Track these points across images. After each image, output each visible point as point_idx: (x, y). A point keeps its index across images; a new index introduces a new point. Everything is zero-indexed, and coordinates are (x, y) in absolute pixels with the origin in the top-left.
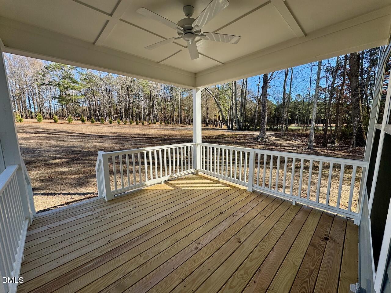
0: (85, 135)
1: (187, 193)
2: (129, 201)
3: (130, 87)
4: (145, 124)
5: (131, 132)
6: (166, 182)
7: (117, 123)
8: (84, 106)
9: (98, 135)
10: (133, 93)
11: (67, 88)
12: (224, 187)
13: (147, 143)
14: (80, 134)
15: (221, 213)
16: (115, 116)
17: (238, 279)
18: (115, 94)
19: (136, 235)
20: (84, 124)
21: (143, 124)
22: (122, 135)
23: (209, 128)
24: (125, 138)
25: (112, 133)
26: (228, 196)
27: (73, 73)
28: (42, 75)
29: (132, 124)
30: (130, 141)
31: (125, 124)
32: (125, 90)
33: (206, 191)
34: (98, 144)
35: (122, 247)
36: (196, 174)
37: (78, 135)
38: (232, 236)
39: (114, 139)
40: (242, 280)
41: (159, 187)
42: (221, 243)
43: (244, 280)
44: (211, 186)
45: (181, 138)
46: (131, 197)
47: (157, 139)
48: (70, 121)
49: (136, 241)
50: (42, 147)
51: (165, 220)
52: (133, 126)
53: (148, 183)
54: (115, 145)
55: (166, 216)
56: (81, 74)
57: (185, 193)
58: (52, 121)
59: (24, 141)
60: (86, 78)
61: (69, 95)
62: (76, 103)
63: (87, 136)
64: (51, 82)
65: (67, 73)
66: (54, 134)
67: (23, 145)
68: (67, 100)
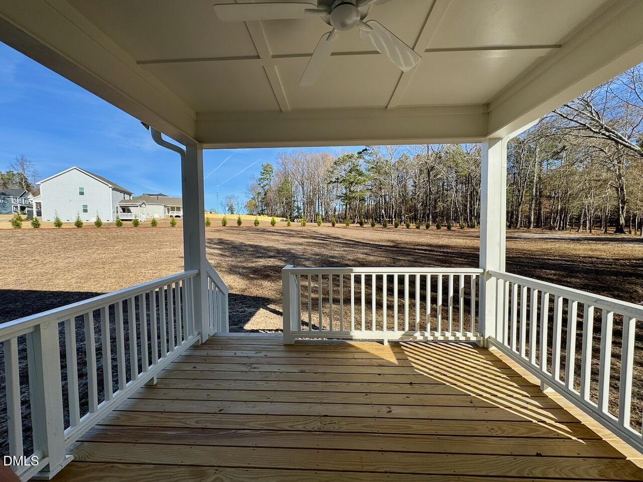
0: (354, 243)
1: (416, 386)
2: (307, 356)
3: (433, 168)
4: (452, 228)
5: (419, 241)
6: (395, 345)
7: (405, 227)
8: (370, 203)
9: (369, 244)
10: (439, 177)
11: (352, 183)
12: (548, 419)
13: (437, 260)
14: (350, 240)
16: (406, 216)
18: (410, 183)
19: (252, 425)
20: (363, 228)
21: (449, 228)
22: (403, 245)
23: (626, 237)
24: (404, 250)
25: (389, 241)
26: (538, 455)
27: (360, 163)
28: (331, 172)
29: (429, 229)
30: (410, 255)
31: (418, 228)
32: (425, 175)
33: (473, 403)
34: (362, 256)
35: (220, 433)
36: (481, 347)
37: (347, 242)
39: (386, 251)
41: (373, 349)
44: (500, 395)
45: (519, 257)
46: (317, 350)
47: (461, 255)
48: (348, 225)
49: (243, 436)
50: (305, 254)
51: (316, 425)
52: (432, 232)
53: (356, 334)
54: (384, 259)
55: (326, 416)
56: (368, 162)
57: (411, 383)
58: (331, 224)
59: (294, 247)
60: (374, 166)
61: (353, 192)
62: (360, 200)
63: (356, 244)
64: (338, 179)
65: (354, 164)
66: (324, 240)
67: (291, 251)
68: (350, 199)
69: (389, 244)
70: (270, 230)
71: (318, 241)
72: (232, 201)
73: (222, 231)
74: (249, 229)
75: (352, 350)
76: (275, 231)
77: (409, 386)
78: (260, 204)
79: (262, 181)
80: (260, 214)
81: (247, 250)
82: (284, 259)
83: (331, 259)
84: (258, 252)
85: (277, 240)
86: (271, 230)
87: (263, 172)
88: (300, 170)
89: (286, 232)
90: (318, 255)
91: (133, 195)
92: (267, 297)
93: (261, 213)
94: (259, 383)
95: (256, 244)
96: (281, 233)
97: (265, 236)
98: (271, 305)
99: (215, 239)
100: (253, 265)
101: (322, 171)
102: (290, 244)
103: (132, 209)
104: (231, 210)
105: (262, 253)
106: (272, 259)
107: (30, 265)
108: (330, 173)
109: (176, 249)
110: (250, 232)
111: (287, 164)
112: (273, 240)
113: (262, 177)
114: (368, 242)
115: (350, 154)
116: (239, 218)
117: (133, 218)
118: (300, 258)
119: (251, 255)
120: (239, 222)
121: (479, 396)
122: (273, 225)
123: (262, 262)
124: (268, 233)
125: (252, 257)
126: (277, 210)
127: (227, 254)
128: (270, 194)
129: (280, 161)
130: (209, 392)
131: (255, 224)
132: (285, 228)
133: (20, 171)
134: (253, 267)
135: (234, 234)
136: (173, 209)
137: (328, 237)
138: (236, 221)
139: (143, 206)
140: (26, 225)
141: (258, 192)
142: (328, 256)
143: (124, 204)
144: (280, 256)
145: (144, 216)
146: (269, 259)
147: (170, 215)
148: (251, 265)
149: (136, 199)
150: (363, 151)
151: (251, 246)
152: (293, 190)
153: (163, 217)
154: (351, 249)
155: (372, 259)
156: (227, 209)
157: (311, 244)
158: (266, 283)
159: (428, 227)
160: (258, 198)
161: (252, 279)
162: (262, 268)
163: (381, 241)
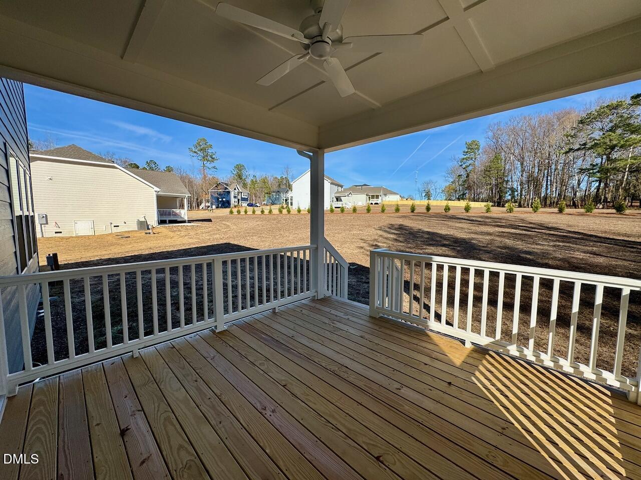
1: (453, 387)
11: (613, 147)
15: (378, 458)
17: (186, 461)
28: (572, 137)
37: (569, 234)
38: (284, 471)
40: (181, 466)
41: (447, 345)
42: (267, 445)
43: (180, 469)
48: (590, 211)
51: (334, 368)
53: (433, 324)
55: (346, 367)
57: (450, 383)
58: (556, 210)
59: (480, 237)
61: (616, 160)
63: (585, 238)
64: (585, 144)
65: (622, 117)
66: (528, 231)
67: (472, 241)
71: (519, 232)
72: (429, 187)
73: (407, 217)
74: (437, 216)
75: (425, 338)
76: (466, 218)
77: (446, 384)
78: (461, 187)
79: (465, 161)
81: (422, 237)
82: (458, 249)
84: (432, 240)
85: (462, 228)
87: (466, 150)
88: (520, 141)
89: (479, 219)
90: (507, 248)
91: (344, 187)
93: (461, 198)
94: (327, 332)
95: (435, 231)
96: (473, 221)
97: (450, 223)
99: (396, 225)
101: (556, 137)
102: (475, 233)
103: (342, 198)
104: (428, 196)
105: (437, 241)
107: (277, 237)
108: (569, 138)
109: (361, 232)
110: (436, 219)
111: (499, 136)
112: (456, 228)
113: (465, 157)
114: (611, 237)
115: (615, 102)
116: (428, 204)
117: (341, 206)
118: (480, 250)
119: (424, 241)
120: (428, 209)
121: (525, 430)
122: (467, 211)
124: (455, 220)
125: (424, 244)
127: (401, 239)
128: (473, 177)
129: (490, 134)
130: (295, 326)
131: (446, 210)
132: (481, 215)
133: (286, 176)
135: (416, 220)
136: (373, 197)
137: (538, 227)
138: (425, 207)
139: (350, 195)
140: (285, 211)
141: (458, 174)
142: (521, 250)
143: (338, 195)
144: (456, 245)
145: (350, 204)
147: (370, 202)
149: (345, 190)
151: (428, 233)
152: (506, 168)
153: (365, 205)
154: (568, 245)
155: (601, 261)
156: (424, 195)
157: (506, 235)
160: (458, 181)
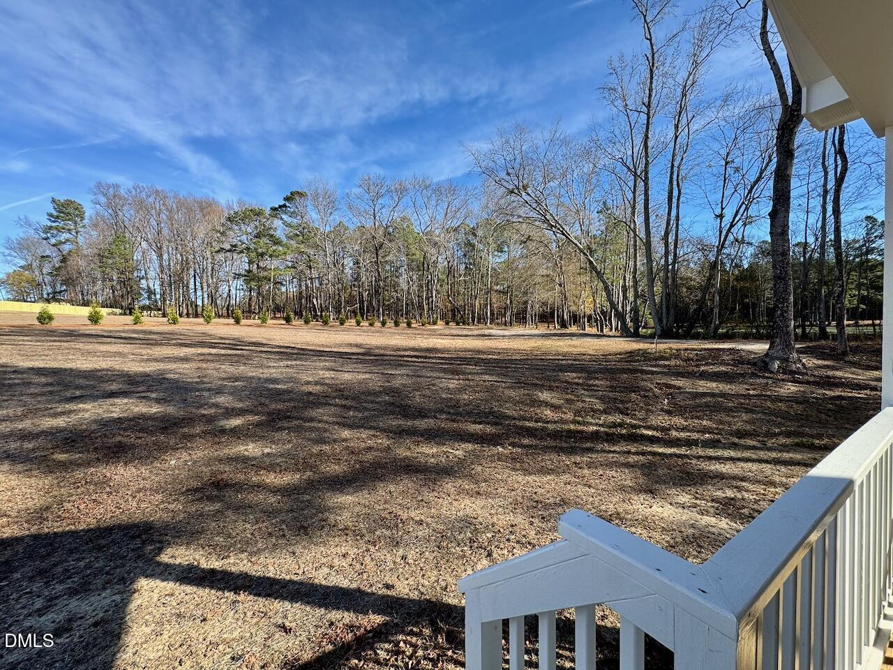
3: (381, 246)
4: (413, 325)
7: (355, 324)
8: (290, 290)
9: (323, 351)
10: (387, 258)
11: (262, 255)
16: (348, 308)
18: (350, 264)
20: (291, 327)
21: (409, 325)
24: (386, 358)
27: (275, 226)
28: (221, 234)
29: (386, 326)
30: (401, 365)
31: (371, 325)
32: (371, 254)
34: (327, 375)
39: (361, 362)
48: (264, 321)
50: (206, 380)
52: (390, 330)
54: (368, 376)
56: (289, 225)
58: (232, 321)
59: (172, 366)
60: (298, 233)
61: (265, 269)
62: (275, 284)
64: (235, 246)
65: (264, 226)
66: (234, 349)
67: (167, 376)
68: (259, 279)
69: (355, 350)
70: (88, 332)
71: (223, 352)
74: (23, 331)
76: (105, 334)
78: (48, 279)
79: (54, 232)
80: (48, 301)
82: (154, 395)
83: (271, 386)
84: (67, 386)
85: (118, 353)
86: (93, 332)
87: (55, 214)
88: (153, 222)
89: (136, 336)
90: (237, 379)
92: (138, 517)
93: (54, 298)
96: (125, 338)
97: (81, 346)
98: (169, 551)
100: (60, 422)
101: (202, 230)
102: (156, 360)
105: (82, 388)
106: (117, 401)
108: (218, 235)
111: (119, 207)
112: (105, 355)
113: (53, 224)
115: (257, 208)
118: (198, 390)
119: (43, 394)
122: (97, 323)
123: (89, 412)
124: (84, 339)
125: (49, 402)
126: (96, 294)
128: (76, 261)
129: (102, 198)
132: (127, 328)
134: (60, 430)
137: (239, 343)
141: (39, 252)
142: (260, 379)
144: (140, 389)
146: (111, 401)
148: (48, 423)
150: (280, 207)
152: (135, 258)
157: (210, 358)
158: (121, 473)
159: (384, 324)
160: (40, 267)
161: (64, 466)
162: (94, 427)
163: (340, 345)
